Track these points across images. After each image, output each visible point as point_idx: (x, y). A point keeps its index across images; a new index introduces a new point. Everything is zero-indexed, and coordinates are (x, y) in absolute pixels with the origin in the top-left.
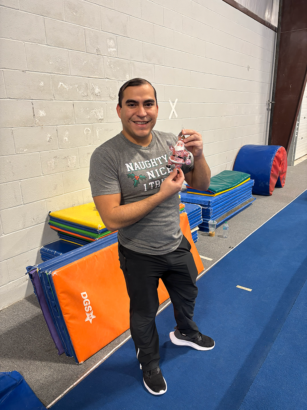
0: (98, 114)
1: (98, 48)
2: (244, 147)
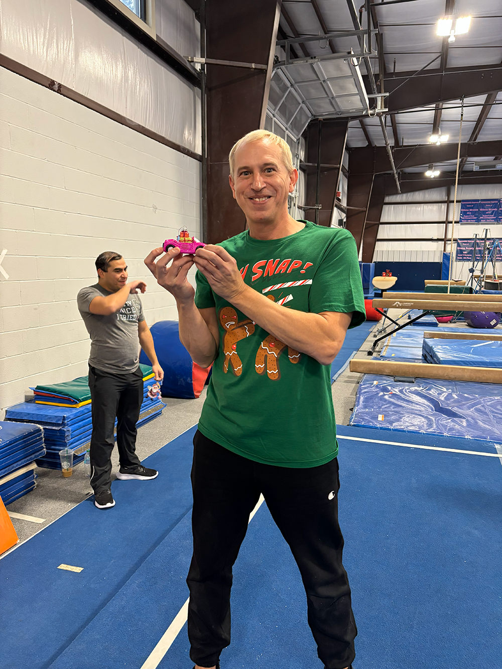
2: (157, 325)
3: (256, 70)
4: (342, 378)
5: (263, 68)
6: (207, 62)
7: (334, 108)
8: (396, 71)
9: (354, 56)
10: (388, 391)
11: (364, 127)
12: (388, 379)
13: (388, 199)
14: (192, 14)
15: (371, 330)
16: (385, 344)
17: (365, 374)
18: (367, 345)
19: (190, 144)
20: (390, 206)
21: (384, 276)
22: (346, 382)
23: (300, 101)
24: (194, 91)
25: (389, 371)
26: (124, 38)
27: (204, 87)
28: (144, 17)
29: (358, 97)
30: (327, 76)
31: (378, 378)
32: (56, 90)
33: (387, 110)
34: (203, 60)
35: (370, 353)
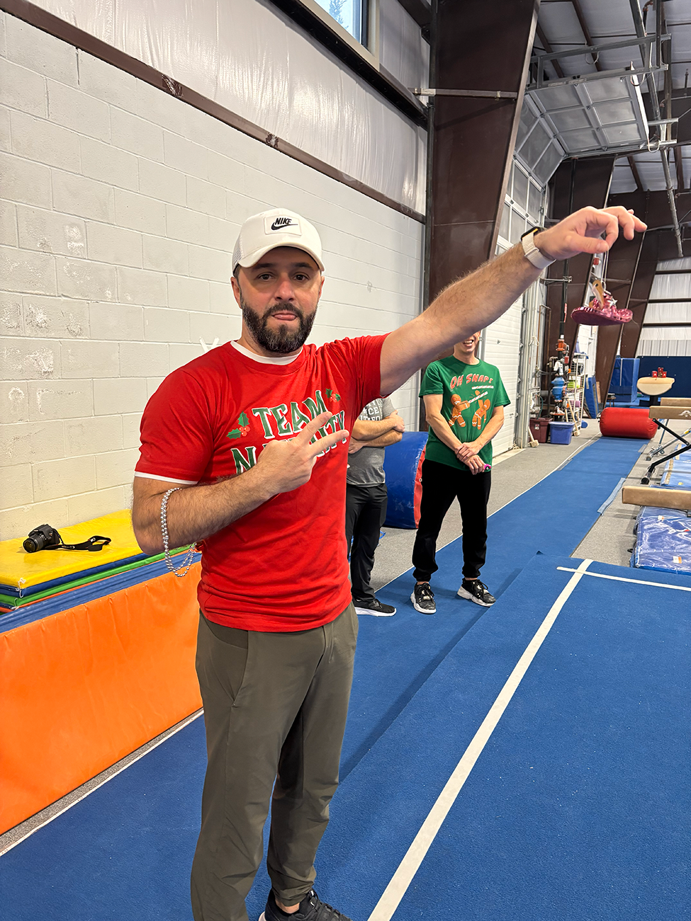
0: (42, 362)
1: (45, 241)
3: (502, 100)
4: (610, 511)
5: (512, 96)
6: (438, 93)
7: (598, 142)
8: (688, 87)
9: (634, 73)
10: (682, 528)
11: (632, 164)
12: (678, 513)
13: (661, 266)
14: (418, 30)
15: (640, 451)
16: (666, 469)
17: (644, 506)
18: (640, 470)
19: (410, 201)
20: (665, 275)
21: (655, 377)
22: (616, 516)
23: (551, 135)
24: (416, 131)
25: (679, 504)
26: (342, 71)
27: (432, 126)
28: (366, 42)
29: (635, 125)
30: (593, 100)
31: (664, 512)
32: (273, 145)
33: (675, 142)
34: (433, 92)
35: (645, 481)
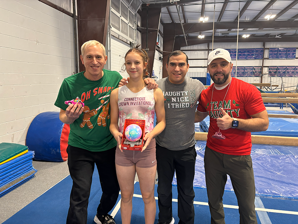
2: (40, 115)
11: (170, 13)
13: (182, 48)
